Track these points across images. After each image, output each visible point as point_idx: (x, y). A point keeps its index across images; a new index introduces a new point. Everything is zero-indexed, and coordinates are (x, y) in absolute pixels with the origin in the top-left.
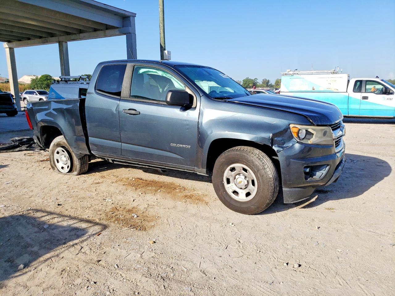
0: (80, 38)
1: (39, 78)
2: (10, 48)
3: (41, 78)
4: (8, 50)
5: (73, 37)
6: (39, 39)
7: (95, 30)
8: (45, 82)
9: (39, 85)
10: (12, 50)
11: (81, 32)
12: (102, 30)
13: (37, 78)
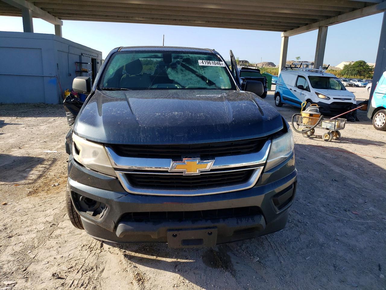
0: (338, 21)
1: (352, 64)
2: (285, 37)
3: (354, 64)
4: (283, 38)
5: (331, 20)
6: (304, 27)
7: (354, 9)
8: (357, 69)
9: (350, 71)
10: (286, 39)
11: (340, 13)
12: (359, 9)
13: (350, 64)
